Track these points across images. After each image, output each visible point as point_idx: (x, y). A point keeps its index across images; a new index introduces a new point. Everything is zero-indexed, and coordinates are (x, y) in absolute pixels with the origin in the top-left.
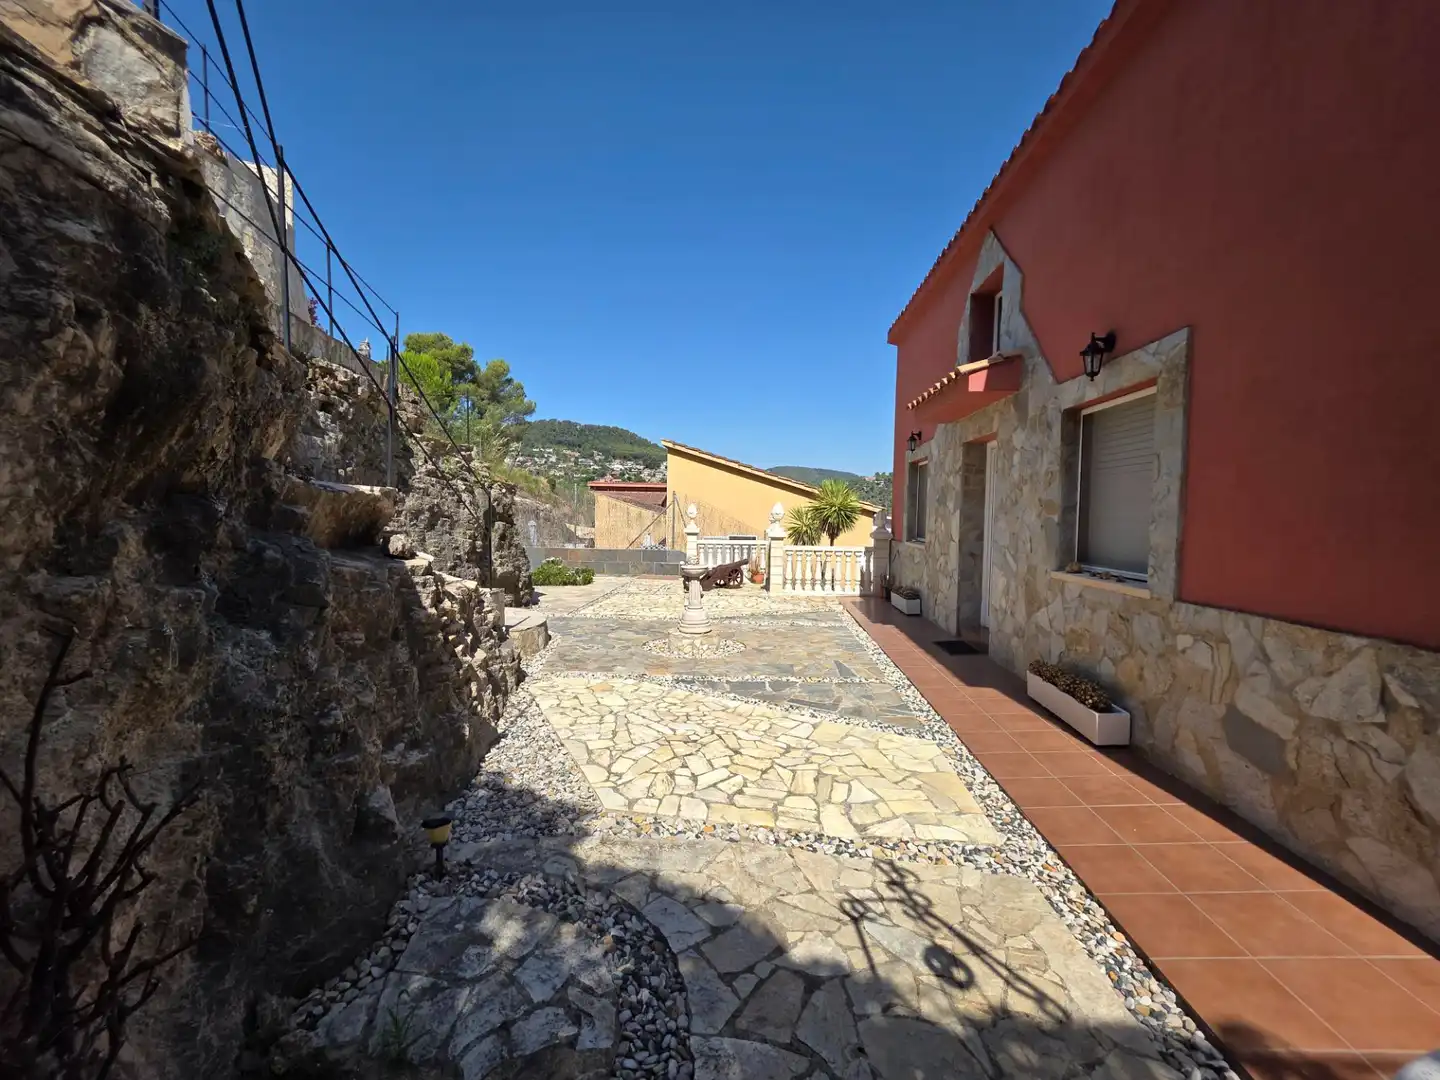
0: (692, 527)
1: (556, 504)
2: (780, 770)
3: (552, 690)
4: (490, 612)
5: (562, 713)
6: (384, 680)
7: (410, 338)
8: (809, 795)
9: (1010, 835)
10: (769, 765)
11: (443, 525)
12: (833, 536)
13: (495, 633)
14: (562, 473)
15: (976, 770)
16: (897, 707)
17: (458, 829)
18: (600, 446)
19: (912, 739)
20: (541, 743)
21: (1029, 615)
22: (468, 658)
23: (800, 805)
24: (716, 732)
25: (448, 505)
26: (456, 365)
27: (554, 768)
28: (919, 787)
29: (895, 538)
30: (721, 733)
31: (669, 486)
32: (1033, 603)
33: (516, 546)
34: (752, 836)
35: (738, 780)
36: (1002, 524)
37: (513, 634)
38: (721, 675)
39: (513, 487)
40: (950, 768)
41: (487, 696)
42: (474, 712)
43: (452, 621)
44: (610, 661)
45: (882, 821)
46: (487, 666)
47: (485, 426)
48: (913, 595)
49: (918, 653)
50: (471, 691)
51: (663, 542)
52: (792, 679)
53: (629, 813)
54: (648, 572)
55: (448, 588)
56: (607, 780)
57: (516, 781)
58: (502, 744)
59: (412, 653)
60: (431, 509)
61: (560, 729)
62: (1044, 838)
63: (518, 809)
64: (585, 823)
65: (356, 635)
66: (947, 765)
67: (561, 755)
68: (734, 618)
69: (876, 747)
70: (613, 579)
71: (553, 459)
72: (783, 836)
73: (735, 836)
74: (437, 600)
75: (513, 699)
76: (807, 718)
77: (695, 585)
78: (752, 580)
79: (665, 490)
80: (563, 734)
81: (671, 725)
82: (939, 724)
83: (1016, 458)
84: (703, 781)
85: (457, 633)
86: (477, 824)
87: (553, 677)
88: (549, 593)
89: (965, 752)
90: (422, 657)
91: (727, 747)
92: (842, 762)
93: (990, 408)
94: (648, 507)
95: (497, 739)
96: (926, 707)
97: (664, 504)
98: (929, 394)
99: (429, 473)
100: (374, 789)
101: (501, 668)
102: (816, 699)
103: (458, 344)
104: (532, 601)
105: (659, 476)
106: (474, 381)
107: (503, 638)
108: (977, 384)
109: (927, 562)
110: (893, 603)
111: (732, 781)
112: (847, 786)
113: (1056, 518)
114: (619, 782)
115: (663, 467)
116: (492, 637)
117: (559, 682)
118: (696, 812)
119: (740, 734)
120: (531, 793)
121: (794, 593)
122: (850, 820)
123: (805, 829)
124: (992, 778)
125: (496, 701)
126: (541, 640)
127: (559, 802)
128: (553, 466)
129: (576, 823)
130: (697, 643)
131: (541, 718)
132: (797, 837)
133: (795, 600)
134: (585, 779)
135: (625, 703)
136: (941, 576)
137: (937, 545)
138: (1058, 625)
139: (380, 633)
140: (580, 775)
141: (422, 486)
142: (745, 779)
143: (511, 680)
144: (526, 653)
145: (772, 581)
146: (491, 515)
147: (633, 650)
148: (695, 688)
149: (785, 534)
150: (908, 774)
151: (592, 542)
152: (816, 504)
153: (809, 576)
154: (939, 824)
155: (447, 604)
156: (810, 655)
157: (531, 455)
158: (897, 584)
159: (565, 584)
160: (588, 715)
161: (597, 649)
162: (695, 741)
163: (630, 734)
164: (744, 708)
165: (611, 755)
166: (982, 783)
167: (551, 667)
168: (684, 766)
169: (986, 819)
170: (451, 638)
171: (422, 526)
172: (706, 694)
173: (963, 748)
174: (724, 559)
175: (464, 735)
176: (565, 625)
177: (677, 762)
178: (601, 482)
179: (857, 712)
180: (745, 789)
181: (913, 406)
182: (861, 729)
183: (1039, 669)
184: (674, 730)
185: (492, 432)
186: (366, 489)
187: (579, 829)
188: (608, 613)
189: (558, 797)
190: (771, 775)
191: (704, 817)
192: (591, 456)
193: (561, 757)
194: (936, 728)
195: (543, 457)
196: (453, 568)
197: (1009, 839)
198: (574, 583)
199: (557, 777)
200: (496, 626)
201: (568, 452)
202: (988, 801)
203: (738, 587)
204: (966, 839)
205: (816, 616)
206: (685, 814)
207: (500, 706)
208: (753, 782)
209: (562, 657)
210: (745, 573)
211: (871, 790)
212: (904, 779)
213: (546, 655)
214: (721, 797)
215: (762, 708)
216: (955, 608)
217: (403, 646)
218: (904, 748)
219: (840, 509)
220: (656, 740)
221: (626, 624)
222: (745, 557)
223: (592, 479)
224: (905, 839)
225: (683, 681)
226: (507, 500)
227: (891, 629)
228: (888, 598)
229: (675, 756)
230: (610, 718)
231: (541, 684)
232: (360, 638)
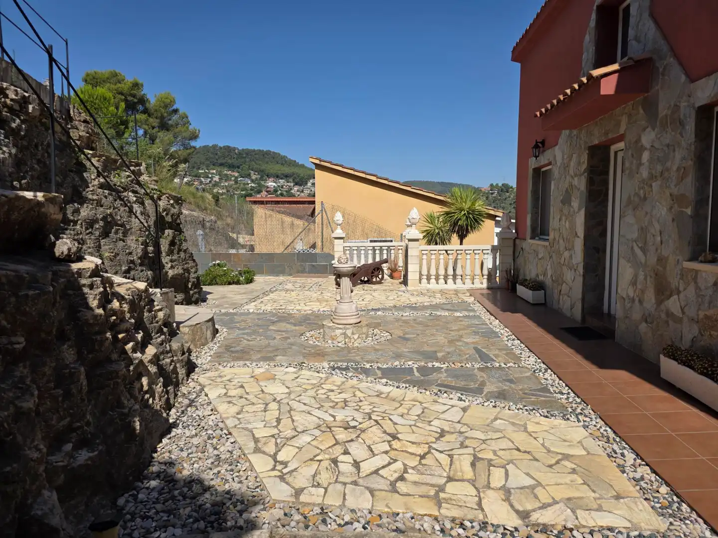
0: (339, 232)
1: (220, 216)
2: (437, 454)
3: (219, 380)
4: (160, 310)
5: (230, 402)
6: (48, 382)
7: (88, 75)
8: (468, 481)
9: (671, 520)
10: (426, 450)
11: (116, 232)
12: (462, 237)
13: (165, 330)
14: (224, 191)
15: (625, 452)
16: (539, 390)
17: (129, 525)
18: (256, 166)
19: (558, 422)
20: (210, 432)
21: (659, 302)
22: (139, 355)
23: (460, 491)
24: (374, 417)
25: (121, 214)
26: (130, 98)
27: (223, 457)
28: (574, 471)
29: (519, 236)
30: (378, 418)
31: (318, 199)
32: (663, 291)
33: (185, 251)
34: (417, 526)
35: (399, 465)
36: (630, 219)
37: (184, 329)
38: (372, 362)
39: (180, 199)
40: (600, 451)
41: (159, 388)
42: (145, 405)
43: (122, 320)
44: (271, 352)
45: (544, 506)
46: (159, 360)
47: (157, 149)
48: (537, 286)
49: (549, 338)
50: (142, 386)
51: (314, 246)
52: (437, 365)
53: (295, 505)
54: (301, 272)
55: (118, 289)
56: (274, 469)
57: (186, 471)
58: (173, 434)
59: (79, 353)
60: (104, 219)
61: (228, 418)
62: (705, 522)
63: (188, 501)
64: (253, 515)
65: (14, 339)
66: (596, 447)
67: (228, 444)
68: (379, 310)
69: (526, 430)
70: (272, 278)
71: (217, 178)
72: (448, 525)
73: (400, 525)
74: (105, 300)
75: (184, 389)
76: (455, 402)
77: (346, 282)
78: (391, 277)
79: (313, 202)
80: (230, 423)
81: (331, 411)
82: (581, 407)
83: (646, 156)
84: (366, 467)
85: (127, 331)
86: (148, 517)
87: (220, 367)
88: (215, 292)
89: (611, 435)
90: (90, 356)
91: (385, 432)
92: (495, 446)
93: (618, 111)
94: (299, 217)
95: (168, 428)
96: (566, 390)
97: (313, 214)
98: (559, 101)
99: (101, 186)
100: (40, 494)
101: (172, 361)
102: (462, 384)
103: (129, 79)
104: (201, 299)
105: (307, 192)
106: (146, 111)
107: (173, 333)
108: (608, 87)
109: (551, 257)
110: (518, 293)
111: (394, 467)
112: (503, 470)
113: (689, 211)
114: (285, 471)
115: (309, 184)
116: (162, 333)
117: (227, 371)
118: (361, 502)
119: (396, 418)
120: (200, 482)
121: (430, 286)
122: (512, 506)
123: (470, 517)
124: (642, 460)
125: (167, 392)
126: (209, 334)
127: (228, 492)
128: (216, 185)
129: (245, 515)
130: (349, 332)
131: (209, 408)
132: (462, 525)
133: (432, 293)
134: (252, 469)
135: (287, 390)
136: (565, 268)
137: (561, 241)
138: (691, 312)
139: (43, 335)
140: (248, 464)
141: (95, 197)
142: (405, 465)
143: (182, 372)
144: (196, 346)
145: (410, 277)
146: (161, 224)
147: (291, 340)
148: (350, 374)
149: (421, 236)
150: (560, 457)
151: (252, 248)
152: (446, 209)
153: (442, 272)
154: (600, 509)
155: (116, 304)
156: (451, 342)
157: (198, 176)
158: (521, 277)
159: (230, 284)
160: (253, 404)
161: (259, 341)
162: (354, 427)
163: (293, 421)
164: (396, 392)
165: (276, 443)
166: (634, 465)
167: (218, 358)
168: (346, 452)
169: (645, 503)
170: (120, 336)
171: (97, 233)
172: (360, 380)
173: (608, 429)
174: (366, 260)
175: (135, 429)
176: (231, 321)
177: (339, 449)
178: (259, 197)
179: (501, 395)
180: (405, 475)
181: (541, 114)
182: (509, 412)
183: (674, 353)
184: (334, 417)
185: (162, 155)
186: (29, 195)
187: (247, 522)
188: (269, 308)
189: (227, 487)
190: (428, 461)
191: (370, 507)
192: (249, 176)
193: (228, 446)
194: (579, 411)
195: (208, 177)
196: (128, 271)
197: (671, 524)
198: (238, 283)
199: (226, 466)
200: (167, 324)
201: (229, 172)
202: (642, 483)
203: (380, 283)
204: (628, 525)
205: (452, 307)
206: (351, 503)
207: (172, 396)
208: (413, 468)
209: (228, 348)
210: (386, 271)
211: (528, 474)
212: (557, 462)
213: (214, 347)
214: (383, 485)
215: (413, 393)
216: (580, 296)
217: (70, 347)
218: (551, 431)
219: (469, 213)
220: (318, 427)
221: (284, 317)
222: (385, 257)
223: (250, 195)
224: (569, 525)
225: (339, 368)
226: (174, 211)
227: (519, 316)
228: (514, 290)
229: (337, 443)
230: (273, 406)
231: (209, 374)
232: (20, 342)
